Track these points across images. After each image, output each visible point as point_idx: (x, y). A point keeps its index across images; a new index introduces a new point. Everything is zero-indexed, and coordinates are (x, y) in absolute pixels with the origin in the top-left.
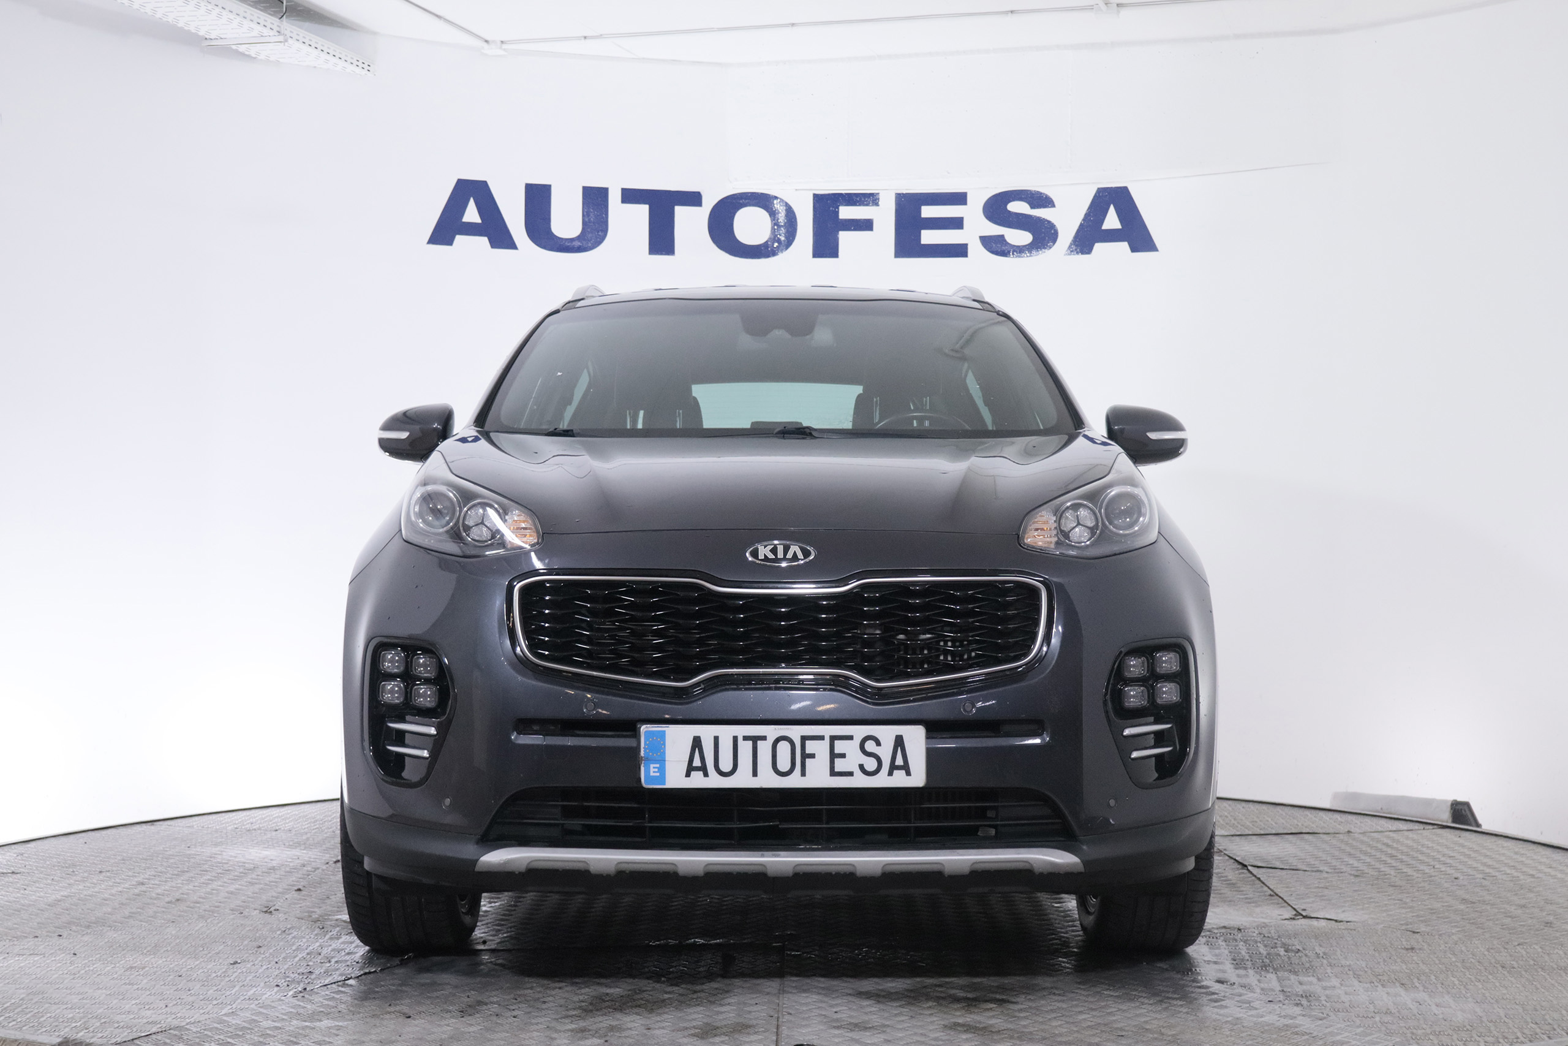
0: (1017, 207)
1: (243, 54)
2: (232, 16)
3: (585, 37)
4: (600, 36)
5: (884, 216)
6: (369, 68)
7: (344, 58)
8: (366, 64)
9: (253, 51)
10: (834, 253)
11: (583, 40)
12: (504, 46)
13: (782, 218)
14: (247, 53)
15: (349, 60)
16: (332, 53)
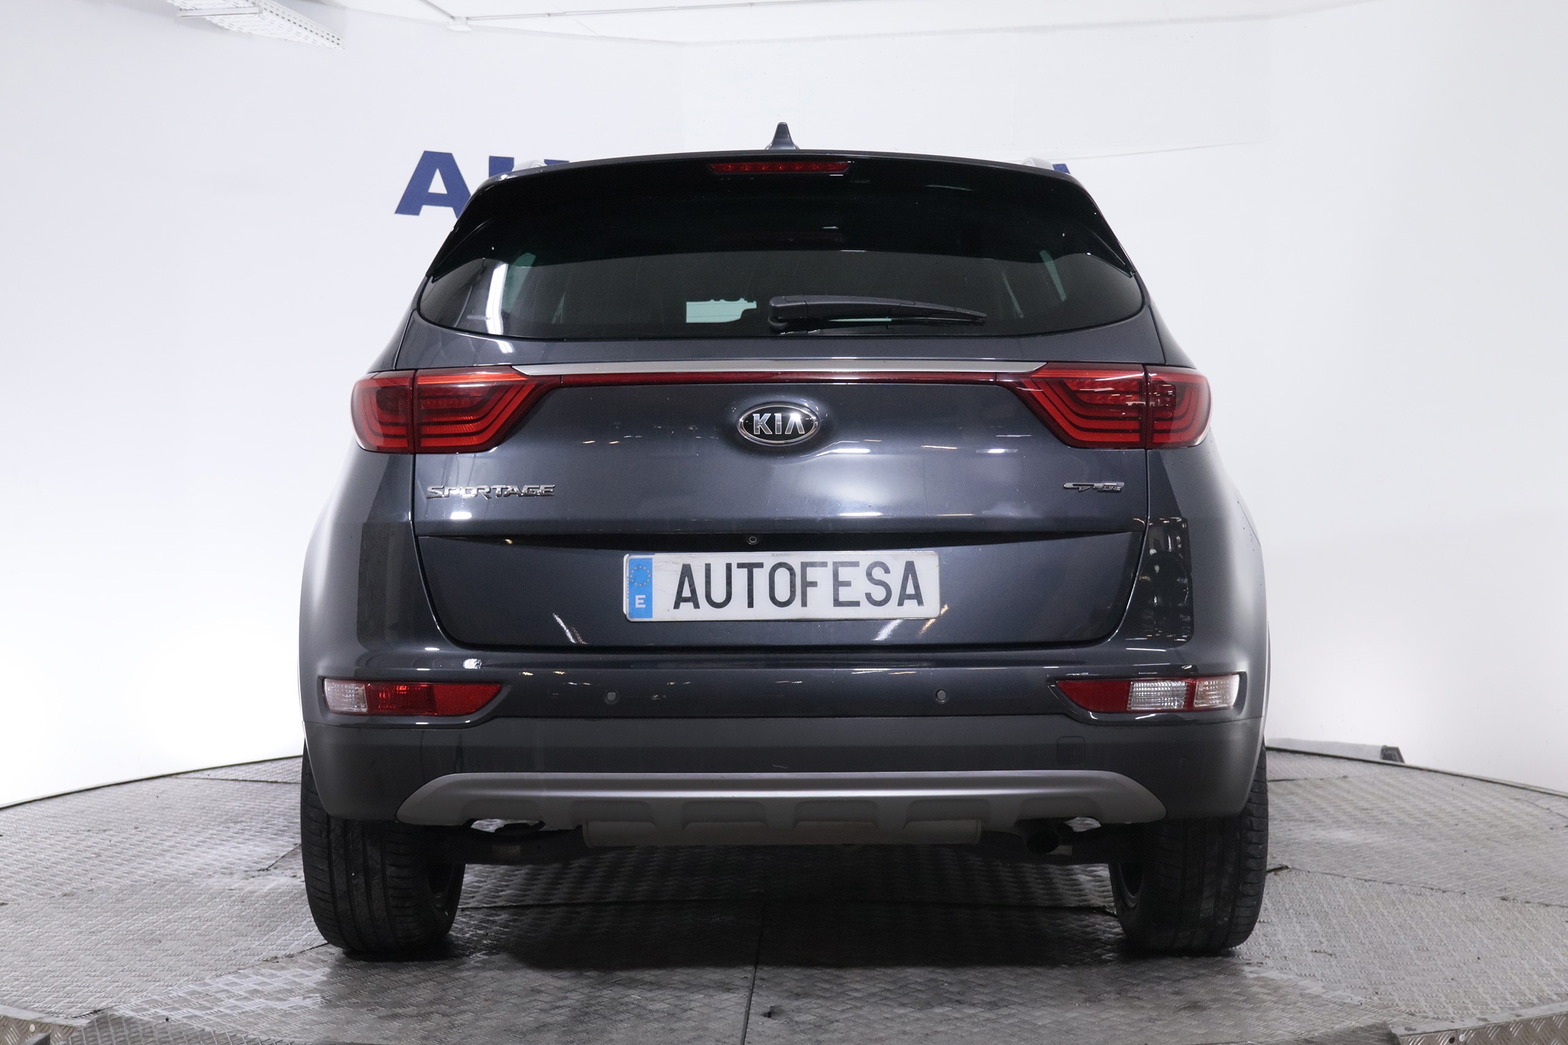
1: (216, 26)
3: (549, 15)
4: (564, 14)
6: (338, 41)
7: (315, 31)
8: (336, 37)
9: (226, 22)
11: (547, 18)
12: (470, 22)
14: (220, 24)
15: (320, 34)
16: (304, 26)
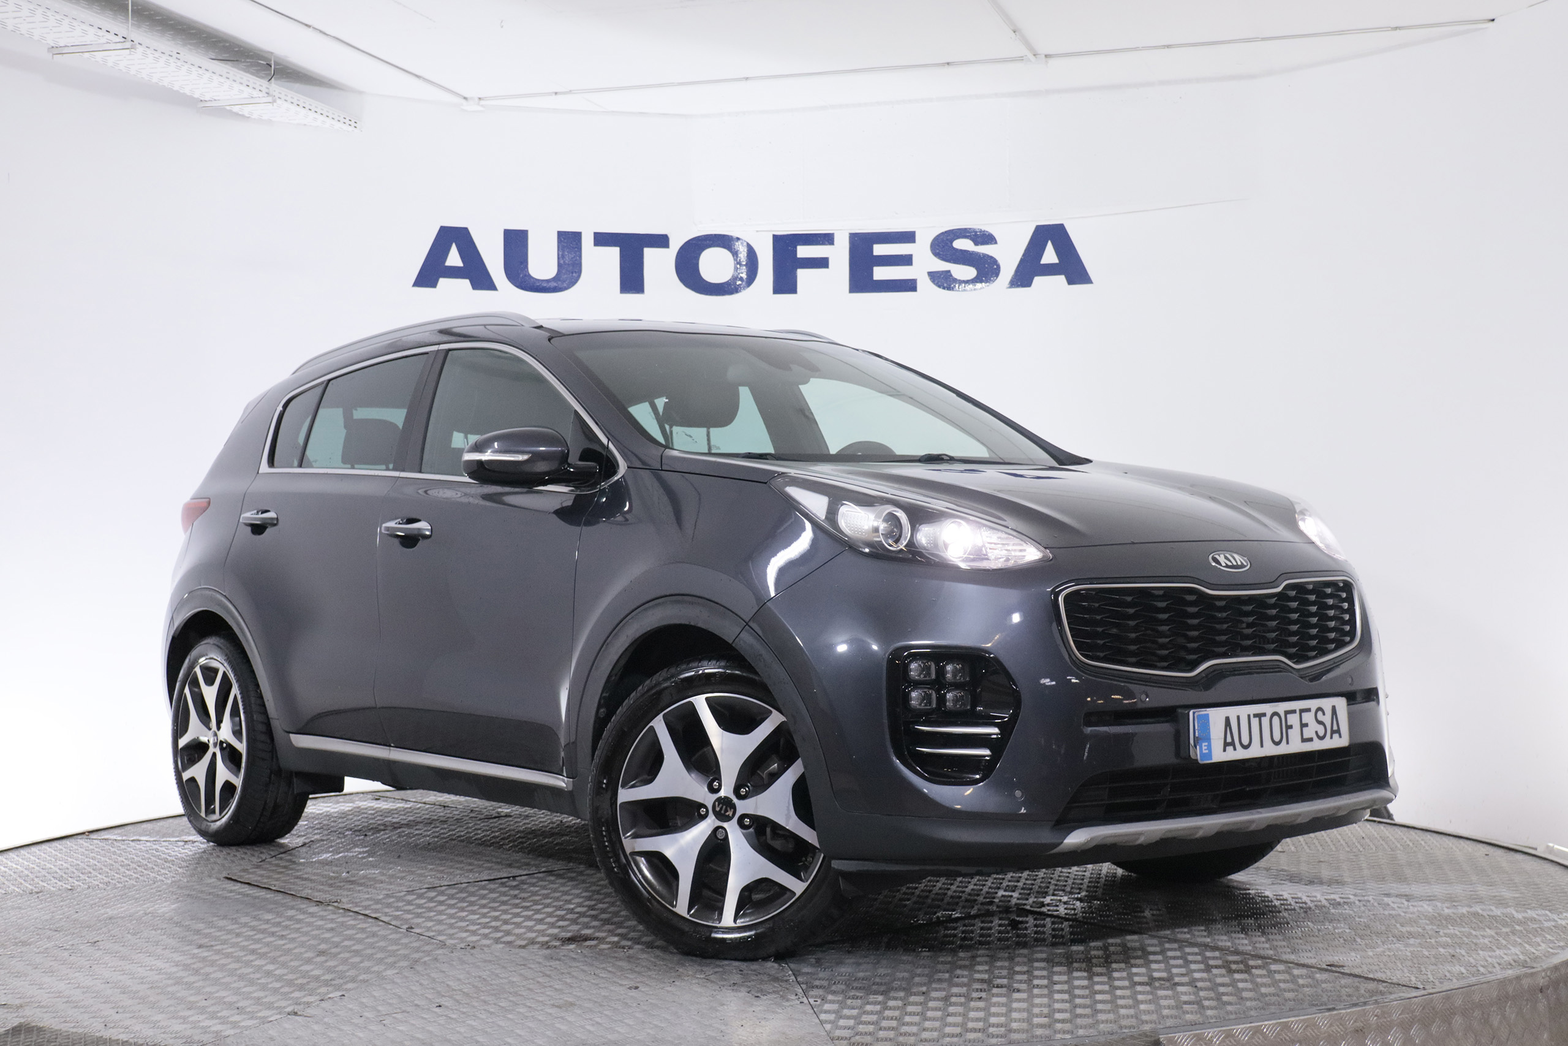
0: (963, 244)
1: (237, 114)
2: (222, 80)
3: (556, 93)
4: (570, 92)
5: (839, 255)
6: (355, 125)
7: (331, 116)
8: (353, 121)
9: (246, 111)
10: (793, 290)
11: (554, 96)
12: (482, 102)
13: (743, 255)
14: (240, 113)
15: (337, 118)
16: (319, 112)
